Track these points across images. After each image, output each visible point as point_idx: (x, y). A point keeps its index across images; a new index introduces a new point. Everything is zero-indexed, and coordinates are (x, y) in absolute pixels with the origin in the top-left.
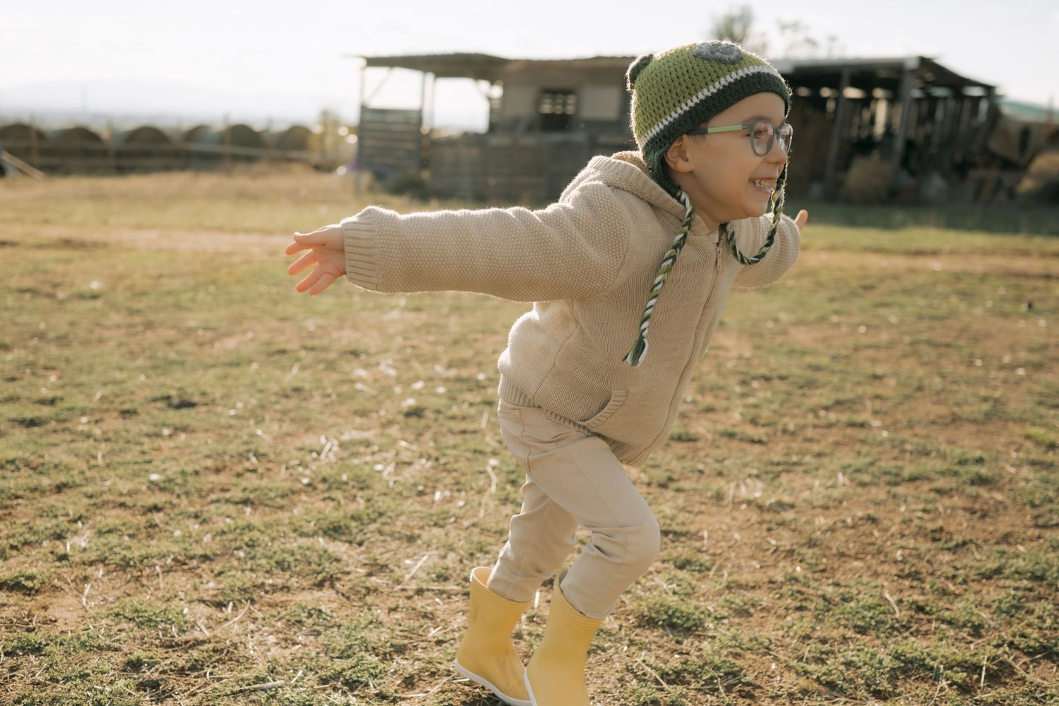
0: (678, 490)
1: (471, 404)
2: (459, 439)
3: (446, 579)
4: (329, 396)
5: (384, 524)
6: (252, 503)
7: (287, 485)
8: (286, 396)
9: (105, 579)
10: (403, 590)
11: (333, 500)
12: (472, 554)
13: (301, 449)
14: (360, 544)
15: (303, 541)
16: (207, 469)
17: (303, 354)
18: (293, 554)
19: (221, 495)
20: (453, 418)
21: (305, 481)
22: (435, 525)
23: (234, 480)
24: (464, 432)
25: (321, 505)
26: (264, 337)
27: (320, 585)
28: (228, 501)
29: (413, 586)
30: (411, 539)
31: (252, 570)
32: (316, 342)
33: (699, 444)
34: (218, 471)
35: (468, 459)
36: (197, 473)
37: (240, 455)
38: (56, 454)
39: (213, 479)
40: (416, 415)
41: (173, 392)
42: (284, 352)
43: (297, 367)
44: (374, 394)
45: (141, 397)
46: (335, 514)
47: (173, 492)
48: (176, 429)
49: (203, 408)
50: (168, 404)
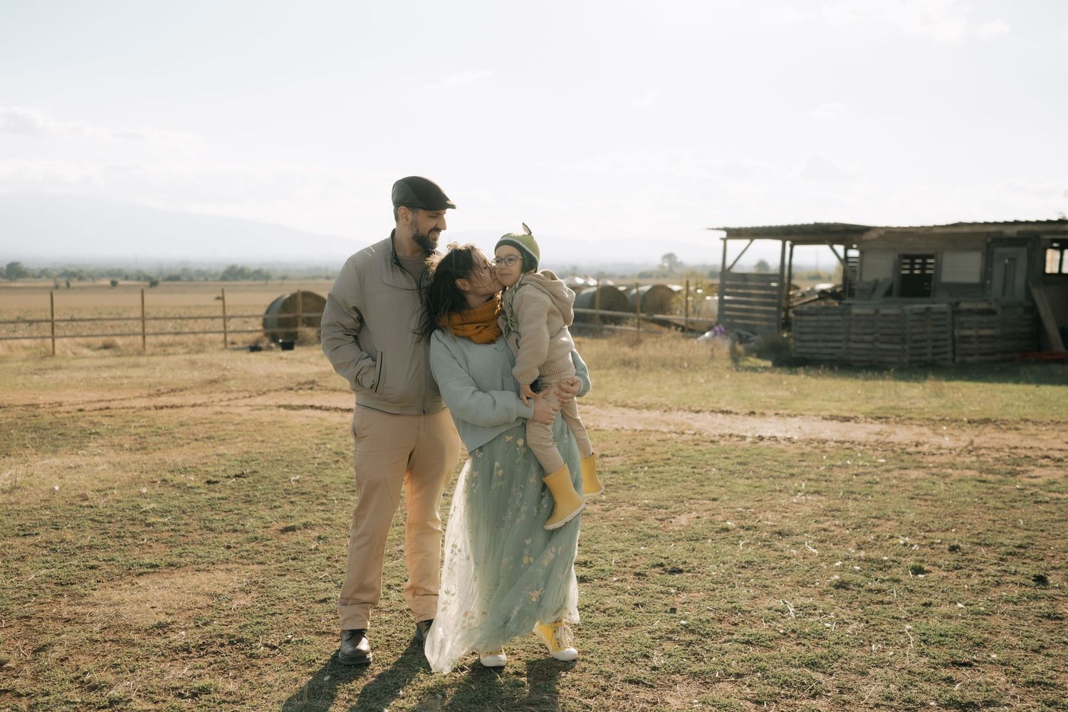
0: (1047, 655)
1: (883, 581)
2: (879, 608)
3: (892, 700)
4: (774, 568)
5: (843, 663)
6: (752, 644)
7: (770, 633)
8: (743, 567)
9: (685, 683)
10: (866, 703)
11: (804, 645)
12: (906, 686)
13: (770, 609)
14: (831, 675)
15: (793, 670)
16: (713, 618)
17: (742, 532)
18: (791, 678)
19: (730, 637)
20: (870, 591)
21: (782, 631)
22: (877, 666)
23: (733, 627)
24: (882, 602)
25: (795, 647)
26: (706, 516)
27: (814, 697)
28: (736, 641)
29: (872, 702)
30: (863, 674)
31: (768, 684)
32: (750, 523)
34: (720, 621)
35: (890, 623)
36: (708, 621)
37: (730, 610)
38: (611, 602)
39: (720, 626)
40: (843, 587)
41: (663, 561)
42: (727, 530)
43: (741, 543)
44: (806, 568)
45: (642, 564)
46: (809, 654)
47: (699, 633)
48: (678, 589)
49: (689, 574)
50: (664, 570)
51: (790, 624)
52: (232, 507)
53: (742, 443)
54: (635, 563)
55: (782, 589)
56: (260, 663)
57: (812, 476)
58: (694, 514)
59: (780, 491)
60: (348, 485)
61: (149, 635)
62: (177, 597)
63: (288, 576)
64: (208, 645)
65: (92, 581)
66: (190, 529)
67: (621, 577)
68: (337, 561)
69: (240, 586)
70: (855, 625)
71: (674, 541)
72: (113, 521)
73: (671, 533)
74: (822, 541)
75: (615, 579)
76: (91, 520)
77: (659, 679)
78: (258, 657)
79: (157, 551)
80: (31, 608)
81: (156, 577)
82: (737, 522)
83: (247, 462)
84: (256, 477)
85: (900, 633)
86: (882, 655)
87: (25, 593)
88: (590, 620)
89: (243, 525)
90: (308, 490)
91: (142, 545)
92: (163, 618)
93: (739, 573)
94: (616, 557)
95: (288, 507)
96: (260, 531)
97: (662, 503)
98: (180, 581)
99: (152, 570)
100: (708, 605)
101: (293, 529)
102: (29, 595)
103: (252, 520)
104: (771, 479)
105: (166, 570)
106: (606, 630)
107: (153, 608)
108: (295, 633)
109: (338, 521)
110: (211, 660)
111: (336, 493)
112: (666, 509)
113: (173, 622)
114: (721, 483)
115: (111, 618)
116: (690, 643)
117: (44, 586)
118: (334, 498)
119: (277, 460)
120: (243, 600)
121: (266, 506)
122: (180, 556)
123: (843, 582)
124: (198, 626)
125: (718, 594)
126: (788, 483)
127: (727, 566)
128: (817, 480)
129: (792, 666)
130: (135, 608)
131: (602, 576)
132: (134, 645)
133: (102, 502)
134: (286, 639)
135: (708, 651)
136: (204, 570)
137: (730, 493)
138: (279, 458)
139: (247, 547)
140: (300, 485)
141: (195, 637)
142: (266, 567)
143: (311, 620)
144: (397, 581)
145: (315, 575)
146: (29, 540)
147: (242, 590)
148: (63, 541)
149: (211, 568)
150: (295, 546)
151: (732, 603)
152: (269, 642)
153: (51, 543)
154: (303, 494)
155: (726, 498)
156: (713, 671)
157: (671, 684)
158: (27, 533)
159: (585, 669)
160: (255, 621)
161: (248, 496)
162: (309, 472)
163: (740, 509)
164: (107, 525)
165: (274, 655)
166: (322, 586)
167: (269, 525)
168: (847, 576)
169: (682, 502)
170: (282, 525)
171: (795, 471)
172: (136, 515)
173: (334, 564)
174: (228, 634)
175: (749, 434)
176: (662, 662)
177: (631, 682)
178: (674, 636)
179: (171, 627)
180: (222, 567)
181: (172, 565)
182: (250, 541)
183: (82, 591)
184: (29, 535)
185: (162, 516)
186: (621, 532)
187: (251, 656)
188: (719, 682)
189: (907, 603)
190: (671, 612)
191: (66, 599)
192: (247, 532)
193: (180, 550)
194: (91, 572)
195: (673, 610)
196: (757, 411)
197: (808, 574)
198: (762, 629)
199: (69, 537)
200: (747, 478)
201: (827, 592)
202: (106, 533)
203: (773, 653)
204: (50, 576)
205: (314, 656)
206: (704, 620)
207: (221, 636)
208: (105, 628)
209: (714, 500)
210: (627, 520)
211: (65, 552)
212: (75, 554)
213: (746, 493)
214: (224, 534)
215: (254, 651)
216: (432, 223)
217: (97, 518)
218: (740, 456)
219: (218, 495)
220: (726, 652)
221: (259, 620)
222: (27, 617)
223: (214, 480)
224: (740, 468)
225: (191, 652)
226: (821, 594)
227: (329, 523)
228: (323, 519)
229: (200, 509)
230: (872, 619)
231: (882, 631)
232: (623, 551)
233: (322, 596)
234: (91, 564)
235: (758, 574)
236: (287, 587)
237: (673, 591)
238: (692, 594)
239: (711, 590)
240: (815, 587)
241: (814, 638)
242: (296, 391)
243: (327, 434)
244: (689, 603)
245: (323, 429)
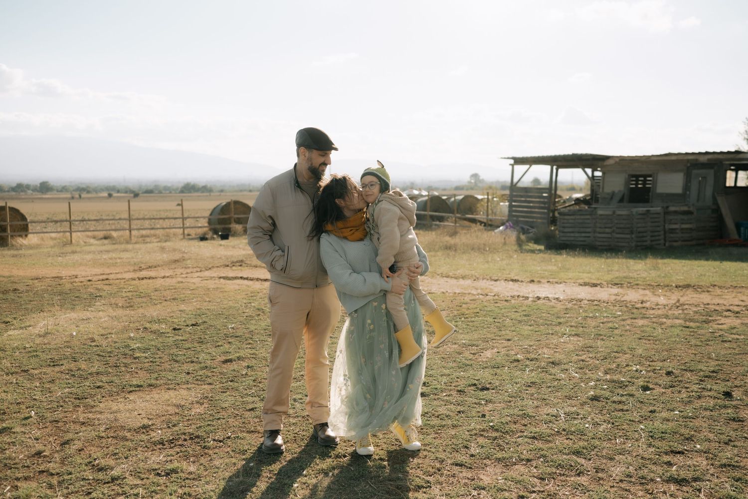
0: (734, 446)
1: (622, 395)
2: (620, 414)
3: (631, 477)
4: (550, 387)
5: (598, 452)
6: (537, 439)
7: (548, 431)
8: (529, 386)
9: (492, 465)
10: (613, 479)
11: (571, 439)
12: (640, 468)
13: (548, 415)
14: (590, 460)
15: (565, 456)
16: (510, 421)
17: (528, 362)
18: (563, 462)
19: (522, 434)
20: (614, 402)
21: (556, 430)
22: (620, 454)
23: (523, 427)
24: (622, 410)
25: (565, 441)
26: (503, 351)
27: (579, 475)
28: (526, 437)
29: (617, 478)
30: (611, 459)
31: (549, 467)
32: (532, 356)
33: (745, 424)
34: (515, 423)
35: (628, 425)
36: (507, 423)
37: (521, 415)
38: (442, 410)
39: (515, 427)
40: (596, 400)
41: (476, 382)
42: (518, 361)
43: (528, 370)
44: (571, 387)
45: (462, 384)
46: (575, 446)
47: (501, 431)
48: (486, 401)
49: (493, 391)
50: (476, 388)
51: (561, 425)
52: (190, 346)
53: (526, 301)
54: (458, 384)
55: (555, 401)
56: (211, 452)
57: (573, 324)
58: (496, 350)
59: (552, 334)
60: (266, 331)
61: (137, 433)
62: (155, 408)
63: (228, 393)
64: (176, 440)
65: (99, 397)
66: (163, 361)
67: (448, 393)
68: (260, 382)
69: (196, 399)
70: (604, 426)
71: (483, 368)
72: (112, 355)
73: (480, 363)
74: (581, 368)
75: (444, 394)
76: (98, 355)
77: (475, 463)
78: (209, 448)
79: (141, 376)
80: (59, 415)
81: (140, 394)
82: (524, 355)
83: (199, 315)
84: (205, 325)
85: (635, 431)
86: (623, 446)
87: (55, 405)
88: (429, 422)
89: (197, 358)
90: (240, 334)
91: (131, 372)
92: (146, 422)
93: (527, 390)
94: (445, 379)
95: (227, 346)
96: (209, 362)
97: (475, 343)
98: (156, 396)
99: (138, 389)
100: (506, 412)
101: (230, 361)
102: (58, 406)
103: (203, 355)
104: (546, 326)
105: (147, 389)
106: (439, 430)
107: (139, 414)
108: (233, 431)
109: (260, 355)
110: (178, 450)
111: (258, 336)
112: (477, 346)
113: (153, 425)
114: (513, 329)
115: (112, 422)
116: (495, 438)
117: (67, 400)
118: (257, 340)
119: (219, 314)
120: (199, 409)
121: (213, 345)
122: (157, 379)
123: (596, 396)
124: (169, 427)
125: (513, 405)
126: (557, 328)
127: (518, 385)
128: (576, 327)
129: (564, 454)
130: (128, 415)
131: (436, 392)
132: (127, 440)
133: (104, 343)
134: (227, 436)
135: (507, 443)
136: (172, 389)
137: (519, 336)
138: (220, 312)
139: (201, 373)
140: (234, 331)
141: (168, 435)
142: (213, 387)
143: (243, 423)
144: (300, 396)
145: (246, 392)
146: (57, 369)
147: (198, 402)
148: (79, 369)
149: (177, 387)
150: (232, 373)
151: (522, 410)
152: (216, 438)
153: (71, 370)
154: (237, 337)
155: (516, 339)
156: (511, 457)
157: (483, 466)
158: (55, 364)
159: (426, 456)
160: (207, 423)
161: (201, 338)
162: (241, 322)
163: (526, 347)
164: (108, 358)
165: (220, 447)
166: (250, 399)
167: (214, 358)
168: (599, 392)
169: (487, 342)
170: (224, 358)
171: (562, 320)
172: (127, 351)
173: (258, 384)
174: (189, 433)
175: (530, 296)
176: (477, 451)
177: (457, 465)
178: (485, 434)
179: (151, 427)
180: (184, 387)
181: (151, 386)
182: (202, 369)
183: (93, 403)
184: (57, 365)
185: (144, 352)
186: (448, 362)
187: (205, 447)
188: (515, 464)
189: (639, 410)
190: (482, 417)
191: (82, 408)
192: (200, 363)
193: (156, 375)
194: (98, 390)
195: (484, 416)
196: (536, 280)
197: (572, 391)
198: (543, 429)
199: (83, 367)
200: (530, 326)
201: (585, 403)
202: (108, 364)
203: (551, 445)
204: (71, 393)
205: (246, 447)
206: (504, 422)
207: (185, 434)
208: (108, 429)
209: (509, 340)
210: (451, 354)
211: (80, 376)
212: (87, 378)
213: (530, 336)
214: (185, 364)
215: (206, 444)
216: (322, 160)
217: (102, 354)
218: (524, 311)
219: (180, 338)
220: (520, 444)
221: (209, 423)
222: (56, 421)
223: (178, 327)
224: (525, 318)
225: (164, 445)
226: (582, 405)
227: (254, 356)
228: (250, 354)
229: (169, 347)
230: (616, 421)
231: (623, 429)
232: (449, 375)
233: (251, 406)
234: (98, 385)
235: (539, 391)
236: (227, 400)
237: (483, 402)
238: (495, 405)
239: (508, 402)
240: (578, 400)
241: (578, 434)
242: (231, 267)
243: (252, 296)
244: (494, 410)
245: (249, 293)
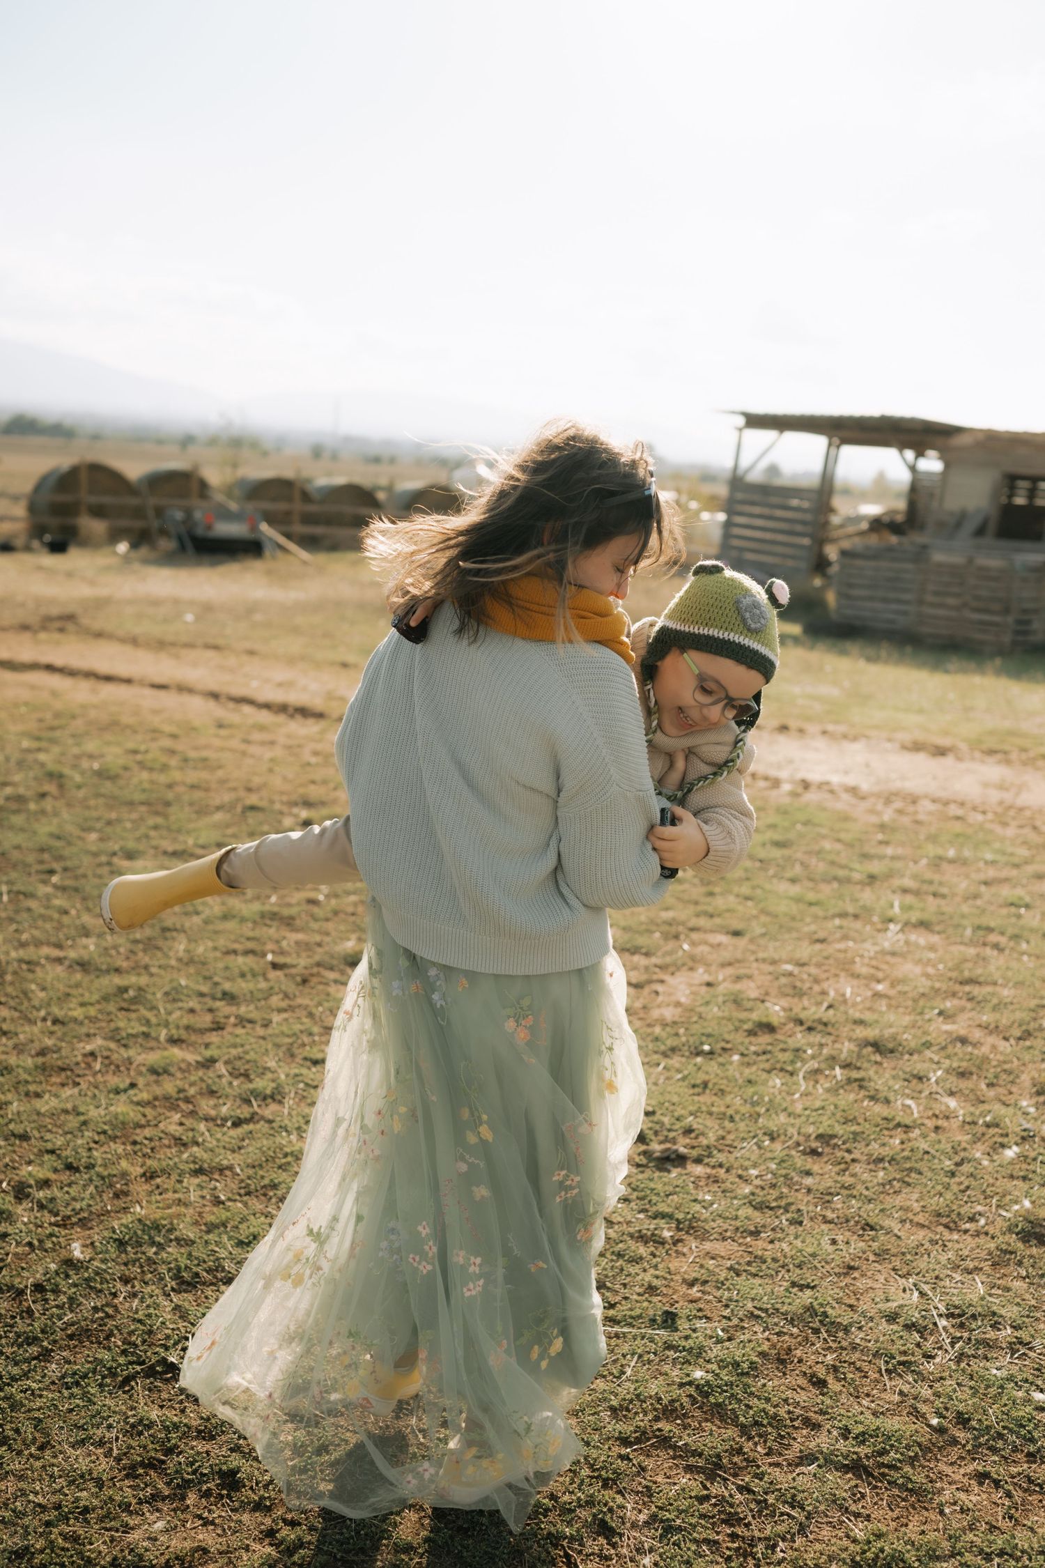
4: (880, 1159)
6: (870, 1474)
7: (908, 1424)
8: (814, 1152)
13: (892, 1318)
16: (763, 1354)
17: (800, 1038)
21: (933, 1417)
26: (724, 980)
28: (829, 1461)
36: (755, 1366)
37: (800, 1316)
39: (784, 1388)
42: (769, 1028)
44: (948, 1164)
49: (699, 1170)
50: (645, 1153)
51: (946, 1382)
53: (774, 793)
55: (907, 1236)
57: (908, 882)
58: (701, 975)
59: (856, 916)
60: (46, 856)
71: (665, 1055)
73: (657, 1030)
74: (963, 1075)
82: (785, 1002)
93: (808, 1172)
97: (641, 941)
100: (747, 1292)
104: (835, 885)
112: (647, 954)
114: (745, 890)
116: (713, 1469)
125: (768, 1250)
126: (867, 896)
127: (778, 1146)
128: (917, 893)
137: (763, 919)
151: (802, 1288)
155: (759, 930)
163: (789, 967)
169: (676, 937)
171: (875, 867)
175: (783, 774)
190: (664, 1323)
195: (669, 1320)
196: (793, 724)
197: (955, 1186)
198: (887, 1407)
200: (793, 881)
201: (1007, 1254)
206: (745, 1361)
209: (737, 934)
213: (793, 918)
218: (773, 827)
224: (777, 853)
226: (996, 1263)
237: (667, 1234)
238: (708, 1246)
239: (752, 1233)
240: (978, 1234)
241: (1015, 1450)
242: (35, 632)
243: (52, 729)
244: (706, 1282)
245: (48, 716)
